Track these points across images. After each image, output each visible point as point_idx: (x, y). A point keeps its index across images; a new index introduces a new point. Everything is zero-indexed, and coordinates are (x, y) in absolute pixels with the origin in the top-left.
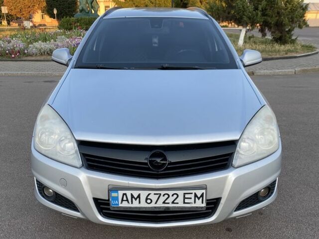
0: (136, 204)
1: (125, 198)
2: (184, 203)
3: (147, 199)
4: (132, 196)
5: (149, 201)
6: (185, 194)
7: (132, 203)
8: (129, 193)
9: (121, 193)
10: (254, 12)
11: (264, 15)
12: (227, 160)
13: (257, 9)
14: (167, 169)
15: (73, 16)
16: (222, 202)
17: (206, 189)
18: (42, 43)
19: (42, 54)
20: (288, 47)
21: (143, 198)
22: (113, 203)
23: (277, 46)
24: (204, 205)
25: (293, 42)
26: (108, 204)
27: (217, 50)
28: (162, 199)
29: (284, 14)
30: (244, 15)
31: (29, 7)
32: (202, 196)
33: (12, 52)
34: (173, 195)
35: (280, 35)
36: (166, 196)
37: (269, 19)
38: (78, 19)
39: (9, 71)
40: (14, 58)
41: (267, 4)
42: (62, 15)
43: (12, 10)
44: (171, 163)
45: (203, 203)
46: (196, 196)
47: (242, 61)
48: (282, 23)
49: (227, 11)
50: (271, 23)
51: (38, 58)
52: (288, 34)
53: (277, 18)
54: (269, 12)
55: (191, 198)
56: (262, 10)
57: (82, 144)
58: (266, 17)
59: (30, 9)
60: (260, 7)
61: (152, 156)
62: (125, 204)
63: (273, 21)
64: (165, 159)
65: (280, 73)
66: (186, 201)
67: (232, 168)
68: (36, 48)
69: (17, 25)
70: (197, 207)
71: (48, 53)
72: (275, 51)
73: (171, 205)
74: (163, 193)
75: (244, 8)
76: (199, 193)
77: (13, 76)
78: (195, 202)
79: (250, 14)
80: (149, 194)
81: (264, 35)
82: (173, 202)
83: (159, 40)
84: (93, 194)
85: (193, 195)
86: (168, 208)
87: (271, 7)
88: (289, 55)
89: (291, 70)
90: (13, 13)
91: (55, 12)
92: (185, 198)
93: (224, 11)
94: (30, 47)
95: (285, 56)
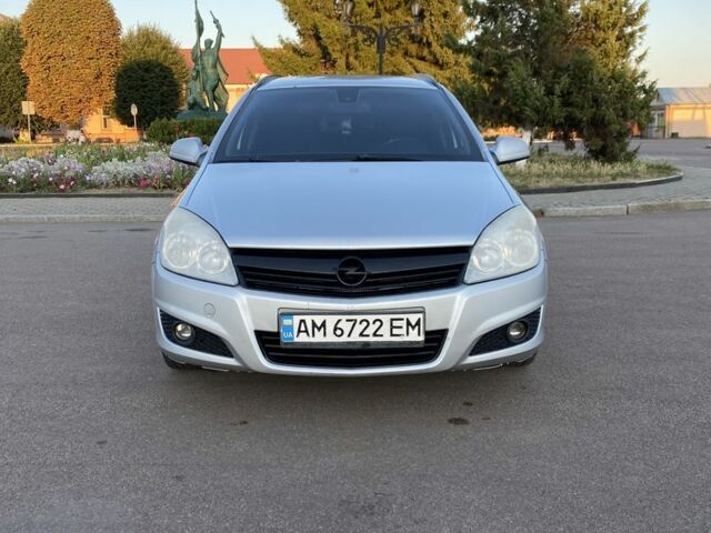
0: (319, 338)
1: (303, 328)
2: (392, 335)
3: (335, 329)
4: (314, 324)
5: (339, 332)
6: (392, 320)
7: (313, 335)
8: (308, 319)
9: (297, 319)
10: (546, 99)
11: (566, 104)
12: (456, 274)
13: (553, 94)
14: (365, 284)
15: (175, 117)
16: (450, 335)
17: (423, 312)
18: (120, 163)
19: (118, 185)
20: (619, 167)
21: (330, 328)
22: (285, 337)
23: (595, 166)
24: (422, 338)
25: (629, 157)
26: (278, 342)
27: (456, 146)
28: (359, 328)
29: (606, 102)
30: (526, 105)
31: (80, 101)
32: (418, 323)
33: (60, 179)
34: (374, 323)
35: (601, 143)
36: (365, 324)
37: (577, 113)
38: (184, 123)
39: (55, 213)
40: (63, 190)
41: (570, 84)
42: (148, 118)
43: (43, 108)
44: (370, 276)
45: (419, 334)
46: (409, 323)
47: (493, 154)
48: (603, 118)
49: (492, 100)
50: (581, 121)
51: (111, 191)
52: (618, 141)
53: (594, 110)
54: (577, 98)
55: (401, 327)
56: (563, 95)
57: (237, 253)
58: (570, 109)
59: (81, 105)
60: (558, 90)
61: (342, 265)
62: (303, 338)
63: (585, 116)
64: (362, 269)
65: (597, 213)
66: (395, 331)
67: (463, 286)
68: (108, 172)
69: (50, 140)
70: (411, 342)
71: (130, 182)
72: (591, 175)
73: (372, 339)
74: (359, 318)
75: (525, 92)
76: (413, 319)
77: (65, 223)
78: (408, 334)
79: (538, 103)
80: (339, 321)
81: (570, 146)
82: (375, 335)
83: (352, 124)
84: (254, 323)
85: (405, 322)
86: (367, 344)
87: (580, 89)
88: (620, 181)
89: (619, 206)
90: (45, 114)
91: (134, 111)
92: (392, 327)
93: (486, 99)
94: (96, 171)
95: (611, 182)
